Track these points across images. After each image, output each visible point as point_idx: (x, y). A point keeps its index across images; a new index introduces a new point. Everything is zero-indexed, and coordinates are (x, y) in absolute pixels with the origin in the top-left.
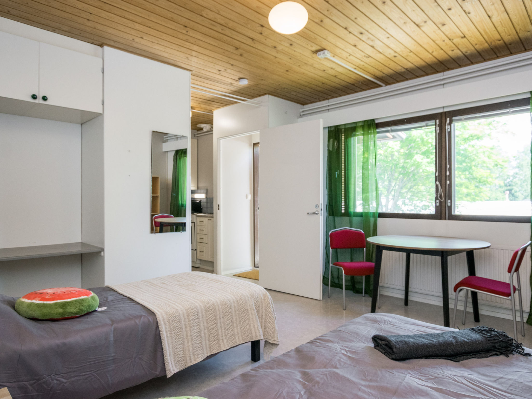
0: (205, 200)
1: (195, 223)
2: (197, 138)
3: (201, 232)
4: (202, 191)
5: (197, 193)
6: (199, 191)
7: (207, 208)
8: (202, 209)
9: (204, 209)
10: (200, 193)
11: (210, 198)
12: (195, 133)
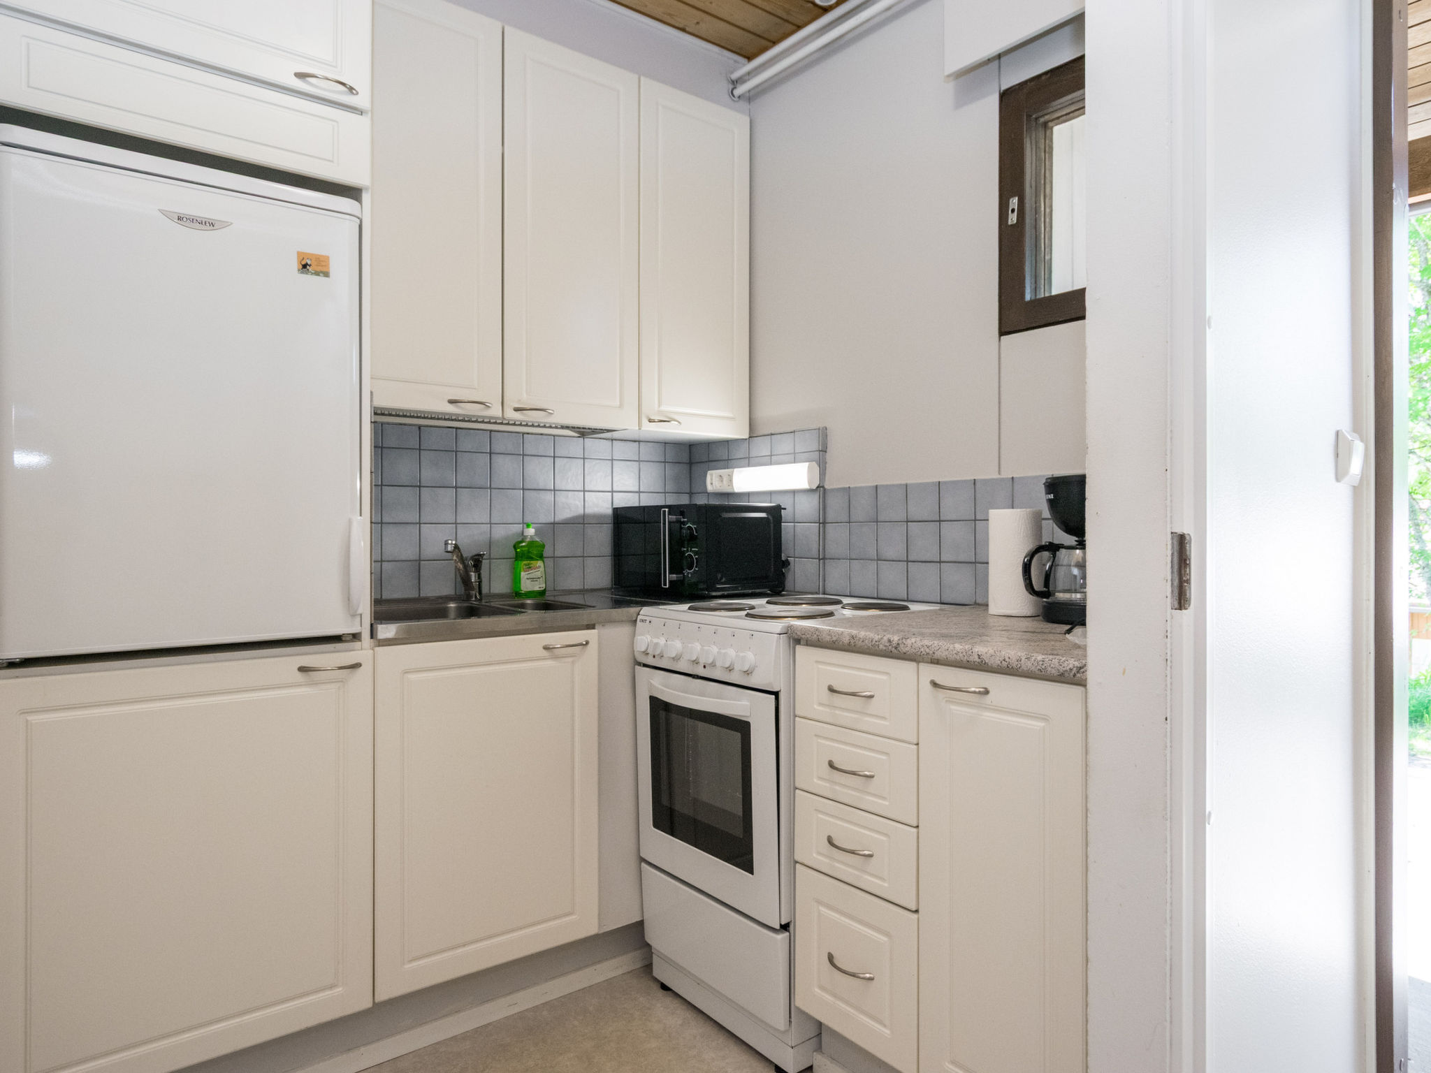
0: (807, 507)
1: (776, 694)
2: (743, 105)
3: (845, 789)
4: (785, 445)
5: (749, 461)
6: (761, 447)
7: (823, 559)
8: (786, 564)
9: (801, 571)
10: (770, 460)
11: (847, 490)
12: (735, 76)
